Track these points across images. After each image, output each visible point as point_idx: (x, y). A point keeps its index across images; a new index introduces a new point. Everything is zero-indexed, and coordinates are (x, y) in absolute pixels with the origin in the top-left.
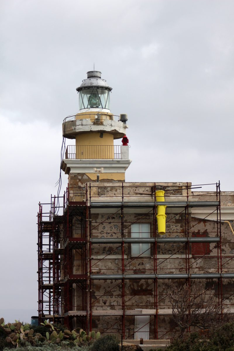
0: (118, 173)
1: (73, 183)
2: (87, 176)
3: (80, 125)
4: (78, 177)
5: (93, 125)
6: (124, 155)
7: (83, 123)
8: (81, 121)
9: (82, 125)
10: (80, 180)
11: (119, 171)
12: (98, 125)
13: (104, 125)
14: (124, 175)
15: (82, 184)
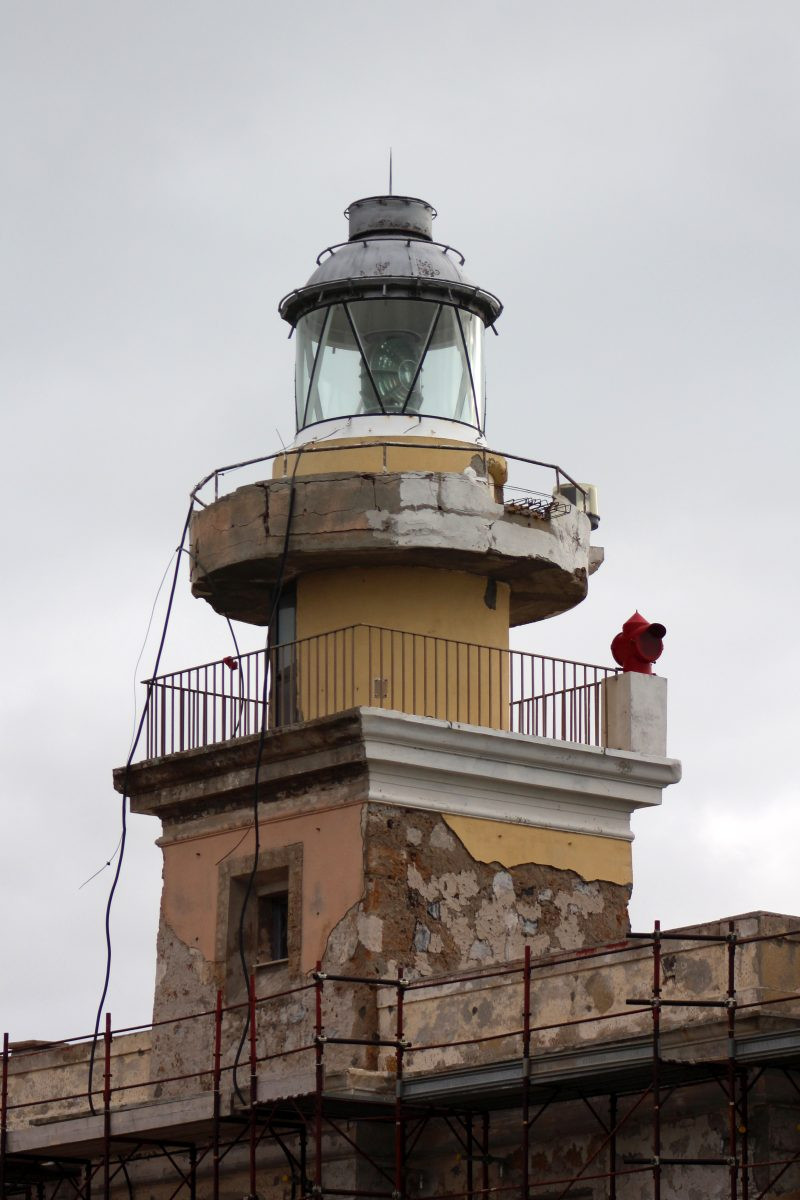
0: (600, 835)
1: (382, 870)
2: (450, 830)
3: (425, 507)
4: (405, 831)
5: (503, 518)
6: (644, 734)
7: (443, 498)
8: (435, 486)
9: (440, 508)
10: (414, 854)
11: (606, 830)
12: (529, 525)
13: (552, 532)
14: (630, 851)
15: (427, 880)
